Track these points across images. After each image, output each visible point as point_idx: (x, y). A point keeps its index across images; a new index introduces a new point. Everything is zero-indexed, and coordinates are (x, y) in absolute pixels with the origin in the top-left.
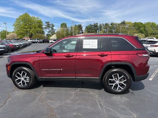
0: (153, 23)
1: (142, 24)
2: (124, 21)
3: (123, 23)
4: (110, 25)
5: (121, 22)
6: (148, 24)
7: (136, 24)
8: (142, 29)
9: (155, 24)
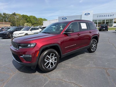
0: (34, 16)
1: (27, 16)
2: (15, 13)
3: (14, 14)
4: (3, 15)
5: (12, 14)
6: (31, 16)
7: (24, 16)
8: (28, 20)
9: (35, 17)
